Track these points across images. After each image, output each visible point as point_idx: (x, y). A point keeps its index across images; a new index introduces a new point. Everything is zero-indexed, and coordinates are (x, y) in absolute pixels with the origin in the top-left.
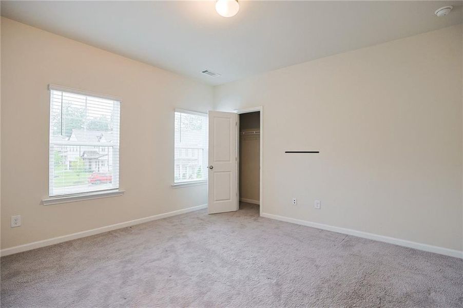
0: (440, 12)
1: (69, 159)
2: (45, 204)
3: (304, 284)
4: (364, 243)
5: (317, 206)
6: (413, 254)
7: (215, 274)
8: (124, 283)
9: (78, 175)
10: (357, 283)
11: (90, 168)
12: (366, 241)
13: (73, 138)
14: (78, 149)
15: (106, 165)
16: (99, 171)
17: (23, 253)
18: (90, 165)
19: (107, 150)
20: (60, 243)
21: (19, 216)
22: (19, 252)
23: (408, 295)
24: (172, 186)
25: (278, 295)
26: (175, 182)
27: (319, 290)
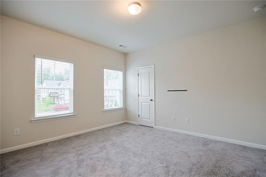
0: (256, 9)
1: (42, 97)
2: (32, 122)
3: (182, 166)
4: (215, 143)
5: (187, 122)
6: (244, 149)
7: (130, 161)
8: (78, 167)
9: (47, 106)
10: (212, 166)
11: (54, 102)
12: (216, 142)
13: (44, 85)
14: (47, 91)
15: (63, 100)
16: (59, 103)
17: (21, 150)
18: (54, 100)
19: (63, 91)
20: (41, 144)
21: (19, 129)
22: (18, 149)
23: (243, 173)
24: (103, 111)
25: (167, 173)
26: (105, 109)
27: (191, 170)
